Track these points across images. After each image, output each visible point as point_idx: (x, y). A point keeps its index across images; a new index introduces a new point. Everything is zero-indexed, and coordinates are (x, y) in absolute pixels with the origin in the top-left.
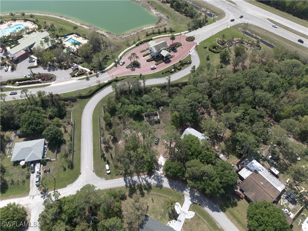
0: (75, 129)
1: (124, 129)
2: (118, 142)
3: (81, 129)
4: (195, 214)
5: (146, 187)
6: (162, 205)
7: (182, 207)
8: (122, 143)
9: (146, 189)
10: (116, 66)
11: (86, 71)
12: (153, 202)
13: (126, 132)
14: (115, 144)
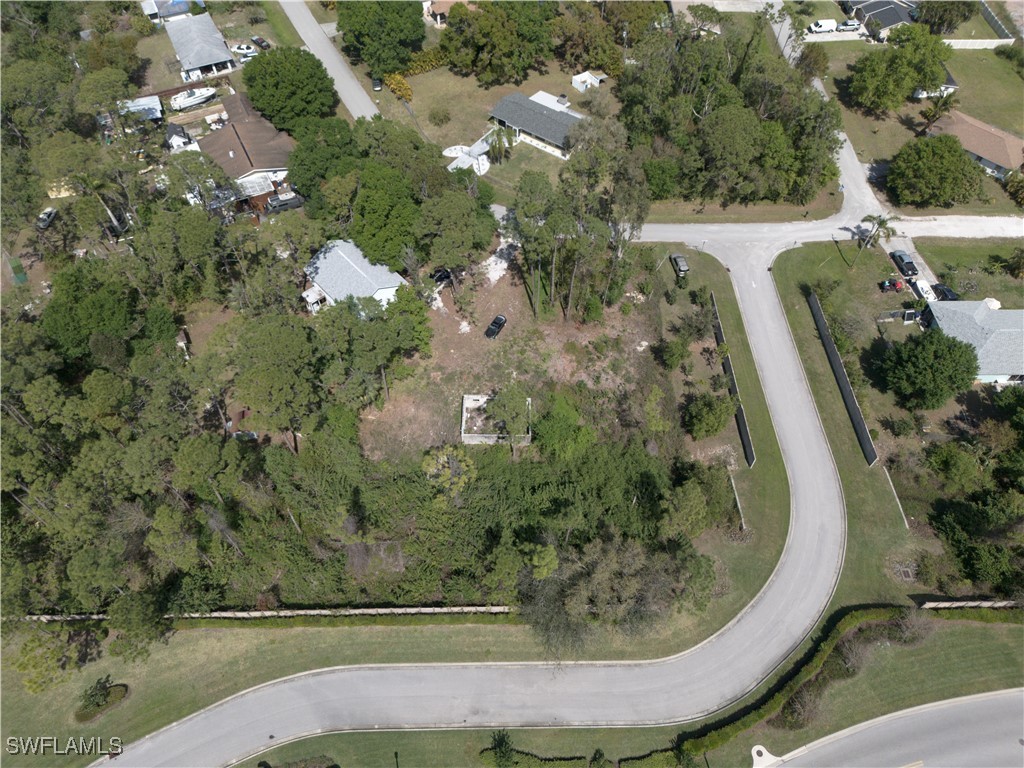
0: (850, 424)
1: (625, 396)
2: (651, 347)
3: (824, 420)
4: (442, 151)
7: (472, 164)
8: (633, 342)
13: (619, 380)
14: (661, 340)
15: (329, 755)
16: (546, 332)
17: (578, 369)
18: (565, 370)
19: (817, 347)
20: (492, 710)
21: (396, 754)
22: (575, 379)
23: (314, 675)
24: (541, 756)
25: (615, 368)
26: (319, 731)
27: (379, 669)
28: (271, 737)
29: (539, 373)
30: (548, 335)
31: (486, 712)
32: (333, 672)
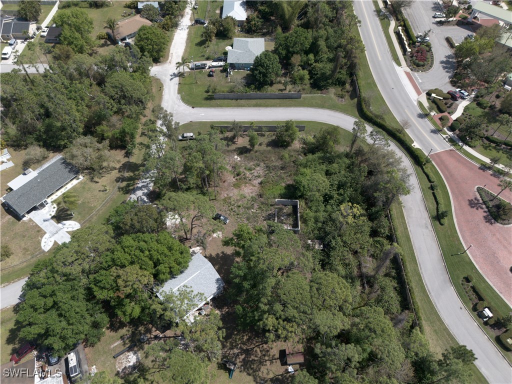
0: (282, 100)
1: (268, 167)
2: (238, 155)
3: (280, 106)
4: (44, 251)
5: (131, 186)
6: (88, 202)
7: (67, 232)
8: (234, 161)
9: (128, 186)
10: (484, 167)
11: (451, 113)
12: (100, 191)
13: (258, 168)
14: (235, 150)
15: (461, 282)
16: (226, 195)
17: (251, 184)
18: (251, 189)
19: (243, 101)
20: (425, 222)
21: (452, 255)
22: (257, 185)
23: (430, 293)
24: (436, 206)
25: (250, 169)
26: (452, 287)
27: (420, 265)
28: (461, 308)
29: (253, 199)
30: (228, 195)
31: (426, 224)
32: (426, 285)
